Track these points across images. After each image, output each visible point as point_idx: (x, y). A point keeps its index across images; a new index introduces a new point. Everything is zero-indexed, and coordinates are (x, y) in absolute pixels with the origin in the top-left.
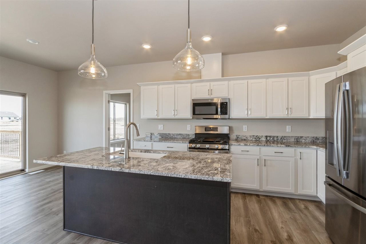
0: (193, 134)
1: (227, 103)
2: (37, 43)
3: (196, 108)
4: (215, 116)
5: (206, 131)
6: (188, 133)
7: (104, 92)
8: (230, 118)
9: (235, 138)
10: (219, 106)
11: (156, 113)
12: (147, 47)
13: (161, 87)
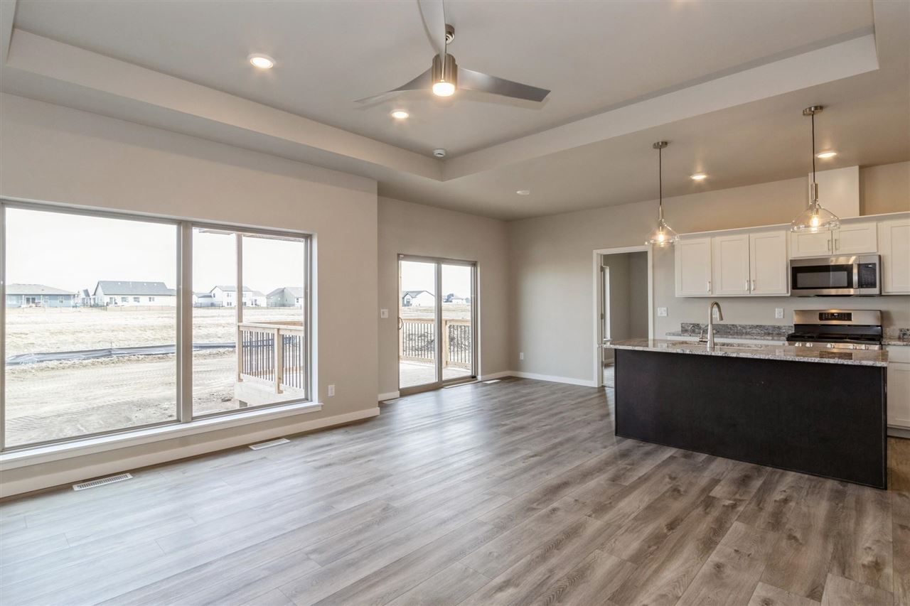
0: (789, 327)
1: (875, 264)
3: (800, 275)
4: (845, 291)
5: (821, 318)
6: (778, 324)
7: (595, 252)
8: (883, 294)
9: (897, 333)
10: (855, 271)
11: (708, 286)
12: (699, 177)
13: (718, 239)
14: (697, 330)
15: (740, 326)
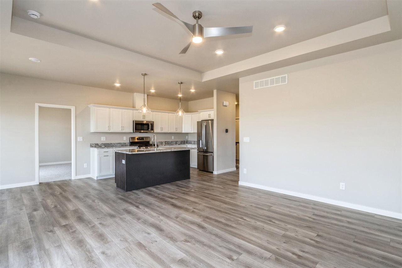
0: (128, 143)
2: (39, 61)
3: (137, 126)
4: (147, 131)
5: (137, 140)
6: (125, 142)
8: (154, 132)
10: (150, 125)
12: (118, 85)
13: (112, 110)
14: (97, 146)
15: (113, 143)
